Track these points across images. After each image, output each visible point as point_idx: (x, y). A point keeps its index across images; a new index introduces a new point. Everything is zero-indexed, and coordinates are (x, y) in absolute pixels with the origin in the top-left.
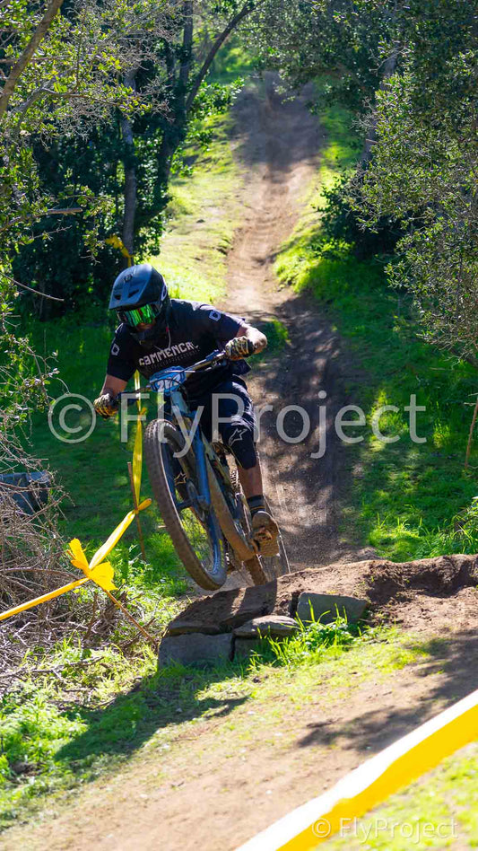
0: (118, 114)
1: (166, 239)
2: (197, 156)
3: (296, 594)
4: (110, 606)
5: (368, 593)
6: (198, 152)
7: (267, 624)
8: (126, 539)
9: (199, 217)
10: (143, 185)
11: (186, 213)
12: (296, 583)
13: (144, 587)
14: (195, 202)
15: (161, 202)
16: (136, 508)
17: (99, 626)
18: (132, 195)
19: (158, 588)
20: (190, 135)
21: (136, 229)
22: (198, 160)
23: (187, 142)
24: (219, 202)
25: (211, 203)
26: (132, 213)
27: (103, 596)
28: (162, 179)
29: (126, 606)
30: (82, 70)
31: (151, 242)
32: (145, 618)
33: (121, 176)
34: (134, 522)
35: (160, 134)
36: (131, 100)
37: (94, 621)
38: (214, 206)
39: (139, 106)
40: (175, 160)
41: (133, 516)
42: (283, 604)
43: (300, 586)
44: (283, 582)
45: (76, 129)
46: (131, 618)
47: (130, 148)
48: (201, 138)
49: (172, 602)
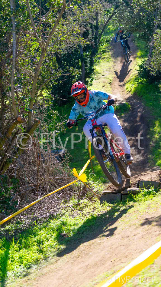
0: (79, 46)
1: (94, 82)
2: (101, 57)
3: (139, 181)
4: (85, 187)
5: (160, 180)
6: (101, 56)
7: (131, 190)
8: (88, 167)
9: (103, 74)
10: (87, 66)
11: (99, 73)
12: (139, 178)
13: (94, 181)
14: (101, 70)
15: (92, 71)
16: (90, 159)
17: (82, 193)
18: (84, 69)
19: (98, 181)
20: (99, 51)
21: (85, 78)
22: (101, 58)
23: (98, 53)
24: (108, 70)
25: (106, 70)
26: (84, 74)
27: (83, 184)
28: (92, 64)
29: (89, 187)
30: (69, 33)
31: (89, 82)
32: (95, 190)
33: (80, 64)
34: (90, 162)
35: (90, 51)
36: (83, 42)
37: (81, 191)
38: (107, 71)
39: (86, 43)
40: (95, 58)
41: (90, 161)
42: (135, 184)
43: (140, 178)
44: (135, 178)
45: (68, 50)
46: (91, 190)
47: (82, 56)
48: (102, 52)
49: (102, 185)
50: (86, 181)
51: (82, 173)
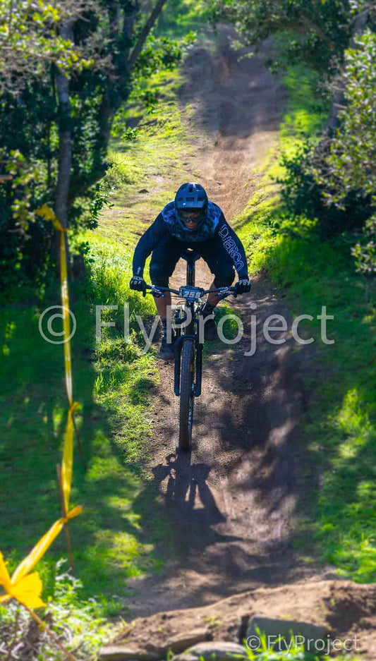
0: (53, 70)
1: (105, 213)
2: (141, 118)
3: (245, 619)
4: (34, 627)
5: (328, 619)
6: (142, 113)
7: (212, 652)
8: (54, 551)
9: (142, 186)
10: (80, 150)
11: (127, 182)
12: (247, 606)
13: (71, 606)
14: (138, 169)
15: (100, 168)
16: (64, 516)
17: (20, 649)
18: (67, 160)
19: (88, 608)
20: (133, 94)
21: (71, 198)
22: (141, 122)
23: (130, 102)
24: (165, 170)
25: (155, 171)
26: (67, 181)
27: (26, 616)
28: (101, 143)
29: (51, 628)
30: (14, 20)
31: (87, 214)
32: (73, 642)
33: (55, 139)
34: (62, 531)
35: (100, 92)
36: (68, 55)
37: (15, 643)
38: (159, 174)
39: (78, 61)
40: (117, 120)
41: (61, 526)
42: (230, 629)
43: (250, 608)
44: (232, 605)
45: (6, 85)
46: (57, 642)
47: (65, 107)
48: (146, 98)
49: (104, 623)
50: (39, 603)
51: (27, 569)
